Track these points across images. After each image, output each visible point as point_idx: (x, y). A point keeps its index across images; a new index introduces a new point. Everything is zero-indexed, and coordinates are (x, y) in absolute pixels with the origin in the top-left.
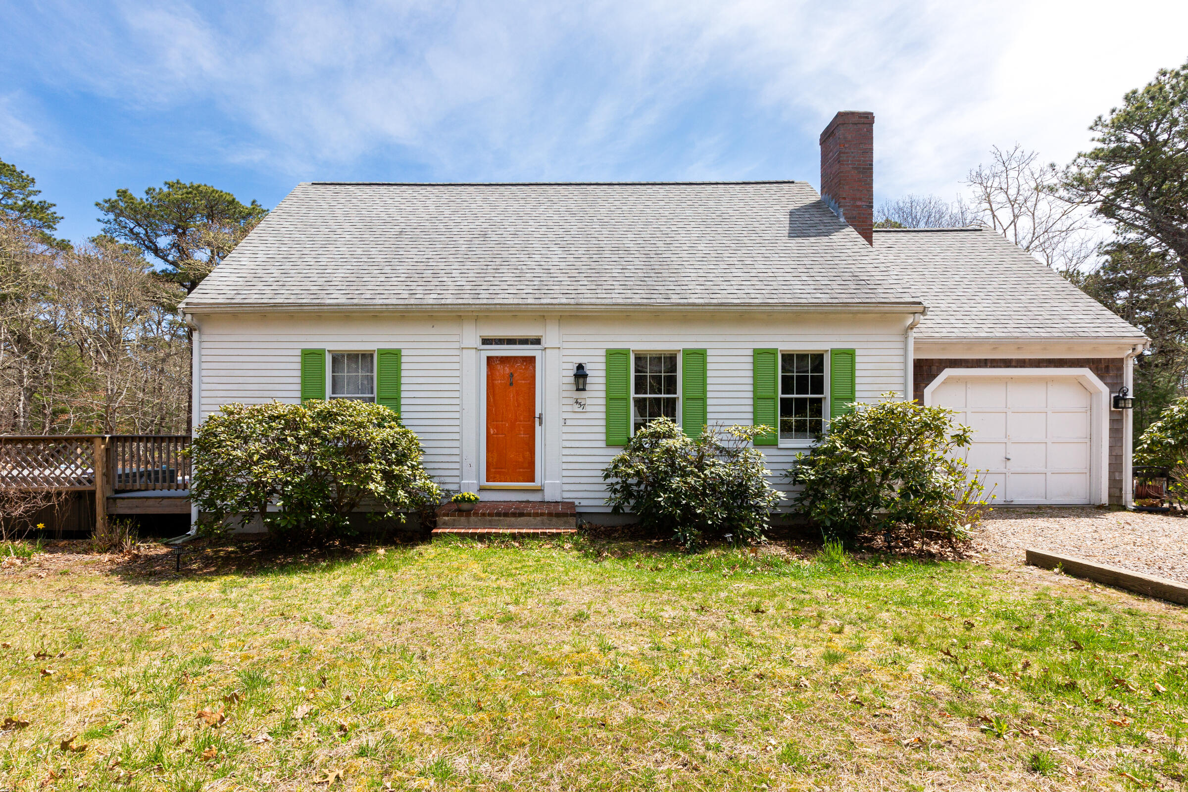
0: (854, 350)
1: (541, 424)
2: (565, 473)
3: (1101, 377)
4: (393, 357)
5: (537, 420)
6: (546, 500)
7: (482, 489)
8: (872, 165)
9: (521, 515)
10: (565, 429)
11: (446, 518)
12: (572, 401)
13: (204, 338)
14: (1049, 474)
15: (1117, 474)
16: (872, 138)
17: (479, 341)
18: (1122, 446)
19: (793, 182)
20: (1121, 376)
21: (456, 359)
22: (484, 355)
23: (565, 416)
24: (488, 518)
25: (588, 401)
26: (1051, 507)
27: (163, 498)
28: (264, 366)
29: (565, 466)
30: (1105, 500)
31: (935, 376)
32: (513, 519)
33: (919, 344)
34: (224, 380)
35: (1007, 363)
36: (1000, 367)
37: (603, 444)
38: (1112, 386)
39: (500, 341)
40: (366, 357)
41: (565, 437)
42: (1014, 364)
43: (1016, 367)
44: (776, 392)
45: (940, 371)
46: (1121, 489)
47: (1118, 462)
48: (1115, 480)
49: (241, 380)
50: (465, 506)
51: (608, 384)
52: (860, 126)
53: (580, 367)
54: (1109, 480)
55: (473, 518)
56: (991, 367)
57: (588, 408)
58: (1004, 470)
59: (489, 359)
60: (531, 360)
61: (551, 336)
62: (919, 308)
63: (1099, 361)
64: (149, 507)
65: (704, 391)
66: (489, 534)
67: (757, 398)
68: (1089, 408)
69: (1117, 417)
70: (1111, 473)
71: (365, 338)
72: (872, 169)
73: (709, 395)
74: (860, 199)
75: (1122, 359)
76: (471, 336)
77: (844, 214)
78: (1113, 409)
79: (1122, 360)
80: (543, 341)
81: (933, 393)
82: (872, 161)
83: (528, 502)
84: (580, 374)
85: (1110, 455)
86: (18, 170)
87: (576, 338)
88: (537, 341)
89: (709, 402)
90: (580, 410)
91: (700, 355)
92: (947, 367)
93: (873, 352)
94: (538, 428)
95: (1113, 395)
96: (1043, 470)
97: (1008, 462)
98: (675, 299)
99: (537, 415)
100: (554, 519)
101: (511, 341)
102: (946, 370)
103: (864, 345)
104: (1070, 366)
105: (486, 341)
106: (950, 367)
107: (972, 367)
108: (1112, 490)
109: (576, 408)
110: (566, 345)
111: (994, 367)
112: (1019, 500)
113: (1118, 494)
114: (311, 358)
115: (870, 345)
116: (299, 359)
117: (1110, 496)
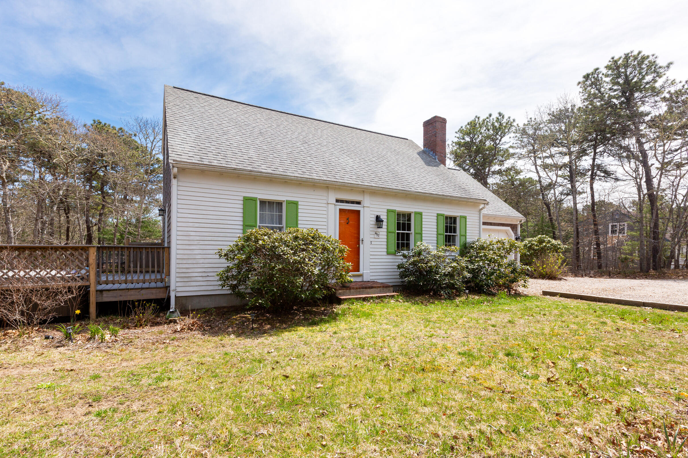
0: (466, 217)
1: (362, 243)
2: (371, 267)
4: (295, 204)
5: (361, 241)
6: (365, 280)
10: (371, 246)
11: (340, 291)
12: (374, 233)
13: (179, 184)
17: (335, 201)
20: (517, 230)
21: (325, 209)
22: (338, 208)
23: (372, 240)
24: (359, 290)
25: (381, 233)
27: (142, 289)
28: (219, 205)
29: (371, 264)
32: (369, 290)
33: (485, 216)
34: (193, 211)
35: (491, 224)
36: (489, 225)
37: (385, 253)
38: (515, 234)
39: (347, 202)
40: (279, 204)
41: (371, 250)
44: (444, 232)
49: (204, 212)
50: (348, 284)
51: (388, 226)
52: (442, 123)
53: (378, 217)
55: (352, 290)
56: (487, 225)
57: (380, 237)
59: (340, 210)
60: (358, 212)
61: (367, 201)
63: (511, 224)
64: (131, 295)
65: (422, 230)
67: (438, 234)
71: (279, 193)
73: (423, 232)
74: (442, 153)
76: (332, 197)
77: (438, 158)
79: (517, 226)
80: (362, 203)
84: (378, 220)
87: (377, 203)
88: (359, 203)
89: (423, 235)
91: (420, 215)
93: (471, 218)
94: (361, 246)
95: (515, 237)
99: (361, 239)
101: (353, 202)
103: (469, 215)
104: (506, 226)
105: (337, 201)
109: (376, 236)
110: (372, 206)
114: (247, 201)
116: (242, 202)
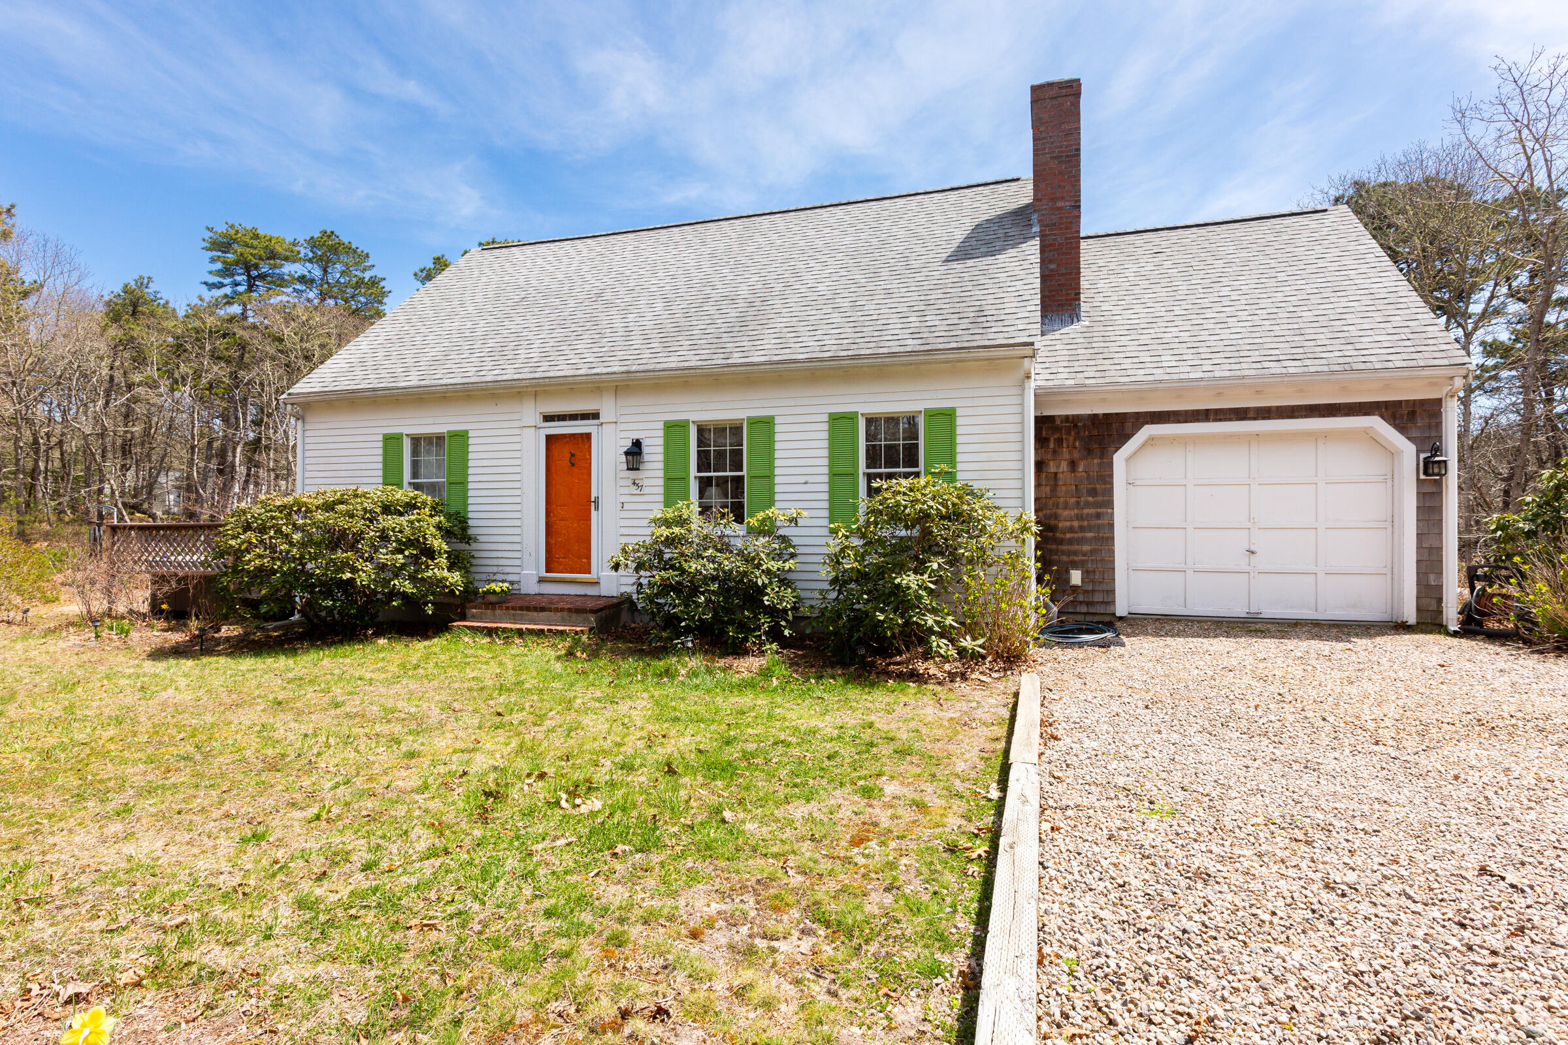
0: (954, 409)
1: (597, 508)
3: (1402, 429)
4: (461, 437)
5: (593, 504)
6: (603, 594)
7: (541, 580)
8: (1079, 150)
9: (543, 609)
10: (623, 514)
12: (630, 482)
13: (308, 427)
14: (1321, 576)
15: (1432, 577)
16: (1079, 114)
17: (539, 419)
18: (1441, 534)
19: (1018, 180)
20: (1439, 425)
21: (516, 439)
22: (544, 434)
23: (623, 498)
25: (646, 482)
26: (1316, 624)
28: (353, 452)
30: (1411, 617)
31: (1128, 437)
32: (535, 614)
34: (323, 467)
35: (1241, 414)
36: (1230, 420)
38: (1419, 443)
39: (562, 418)
40: (439, 439)
41: (623, 523)
42: (1251, 415)
43: (1255, 419)
44: (855, 464)
45: (1137, 428)
46: (1440, 600)
47: (1434, 558)
48: (1428, 586)
50: (492, 598)
51: (667, 461)
52: (1061, 100)
53: (637, 444)
54: (1418, 584)
55: (498, 612)
56: (1215, 420)
57: (645, 490)
58: (1247, 568)
59: (549, 438)
60: (588, 436)
61: (608, 408)
62: (1027, 351)
63: (1398, 404)
65: (771, 466)
66: (497, 628)
67: (833, 475)
68: (1389, 476)
69: (1429, 489)
70: (1421, 575)
71: (437, 420)
72: (1079, 155)
73: (777, 471)
74: (1063, 198)
75: (1440, 400)
76: (530, 413)
77: (1039, 221)
78: (1422, 477)
79: (1439, 402)
80: (600, 416)
81: (1128, 460)
82: (1079, 144)
83: (586, 596)
84: (630, 452)
85: (1419, 547)
86: (354, 247)
87: (634, 410)
88: (596, 416)
89: (777, 480)
90: (638, 492)
91: (765, 425)
92: (1147, 423)
93: (981, 411)
94: (594, 513)
95: (1422, 456)
96: (1312, 568)
97: (1252, 556)
98: (736, 359)
99: (593, 498)
100: (574, 616)
101: (573, 417)
102: (1146, 427)
103: (969, 403)
104: (1347, 415)
105: (548, 418)
106: (1152, 423)
107: (1186, 422)
108: (1424, 601)
109: (634, 489)
110: (623, 419)
111: (1220, 420)
112: (1270, 612)
113: (1434, 607)
114: (391, 442)
115: (977, 402)
117: (1418, 609)
